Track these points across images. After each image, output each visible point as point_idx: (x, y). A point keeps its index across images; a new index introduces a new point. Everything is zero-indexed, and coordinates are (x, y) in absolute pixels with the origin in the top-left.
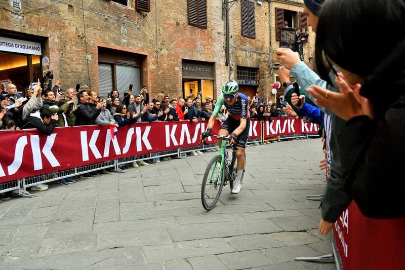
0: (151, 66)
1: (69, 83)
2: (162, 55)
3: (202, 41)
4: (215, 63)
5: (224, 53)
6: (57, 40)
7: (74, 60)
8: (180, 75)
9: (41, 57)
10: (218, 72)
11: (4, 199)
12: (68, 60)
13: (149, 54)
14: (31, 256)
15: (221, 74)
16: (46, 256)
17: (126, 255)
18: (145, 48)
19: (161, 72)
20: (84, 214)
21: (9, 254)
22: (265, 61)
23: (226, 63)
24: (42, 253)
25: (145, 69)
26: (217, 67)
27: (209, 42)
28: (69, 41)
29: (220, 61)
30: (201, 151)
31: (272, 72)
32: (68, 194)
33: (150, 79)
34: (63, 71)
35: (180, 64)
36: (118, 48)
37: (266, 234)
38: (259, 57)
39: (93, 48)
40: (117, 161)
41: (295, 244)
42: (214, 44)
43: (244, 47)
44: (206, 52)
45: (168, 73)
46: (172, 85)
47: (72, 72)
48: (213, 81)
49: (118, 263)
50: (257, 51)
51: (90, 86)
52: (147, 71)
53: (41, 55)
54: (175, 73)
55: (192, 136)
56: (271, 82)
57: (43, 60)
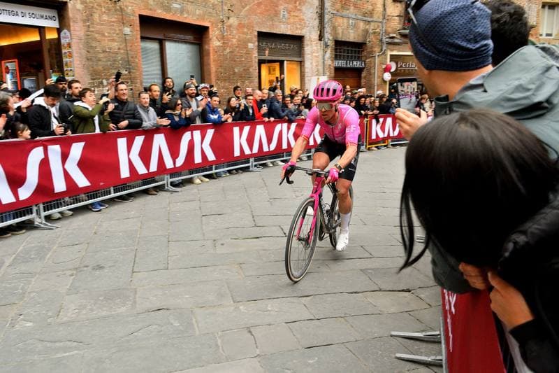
0: (214, 42)
1: (101, 68)
2: (230, 26)
3: (286, 5)
4: (303, 36)
5: (317, 22)
6: (79, 6)
7: (106, 34)
8: (255, 54)
9: (59, 31)
10: (308, 49)
11: (16, 233)
12: (97, 35)
13: (212, 24)
14: (49, 321)
15: (312, 53)
16: (69, 322)
17: (172, 321)
18: (206, 17)
19: (228, 50)
20: (121, 257)
21: (21, 317)
22: (375, 33)
23: (320, 36)
24: (64, 318)
25: (206, 47)
26: (306, 42)
27: (296, 7)
28: (97, 7)
29: (311, 34)
30: (282, 161)
31: (384, 48)
32: (100, 226)
33: (214, 61)
34: (91, 51)
35: (255, 39)
36: (168, 16)
37: (355, 293)
38: (367, 27)
39: (132, 18)
40: (169, 177)
41: (393, 310)
42: (304, 9)
43: (345, 13)
44: (292, 20)
45: (238, 53)
46: (244, 70)
47: (104, 52)
48: (301, 63)
49: (162, 333)
50: (364, 18)
51: (129, 72)
52: (209, 50)
53: (58, 27)
54: (248, 52)
55: (269, 141)
56: (381, 63)
57: (62, 34)
